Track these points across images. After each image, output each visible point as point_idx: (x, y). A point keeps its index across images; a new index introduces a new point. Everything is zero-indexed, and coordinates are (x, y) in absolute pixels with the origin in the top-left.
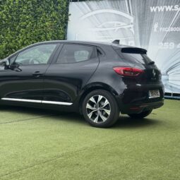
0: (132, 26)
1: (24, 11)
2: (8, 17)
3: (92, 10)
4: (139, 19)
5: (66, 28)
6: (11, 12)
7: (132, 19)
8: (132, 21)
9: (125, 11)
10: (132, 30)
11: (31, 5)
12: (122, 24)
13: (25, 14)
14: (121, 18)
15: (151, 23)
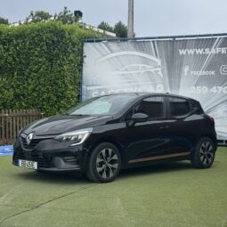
0: (159, 69)
1: (36, 53)
3: (112, 52)
4: (167, 62)
10: (160, 73)
12: (148, 67)
15: (181, 66)
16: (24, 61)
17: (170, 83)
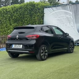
0: (71, 16)
2: (19, 17)
4: (74, 13)
5: (43, 19)
6: (21, 15)
7: (71, 13)
8: (71, 14)
9: (68, 10)
10: (72, 18)
11: (29, 11)
12: (67, 15)
13: (26, 15)
14: (66, 13)
16: (22, 17)
17: (76, 21)
